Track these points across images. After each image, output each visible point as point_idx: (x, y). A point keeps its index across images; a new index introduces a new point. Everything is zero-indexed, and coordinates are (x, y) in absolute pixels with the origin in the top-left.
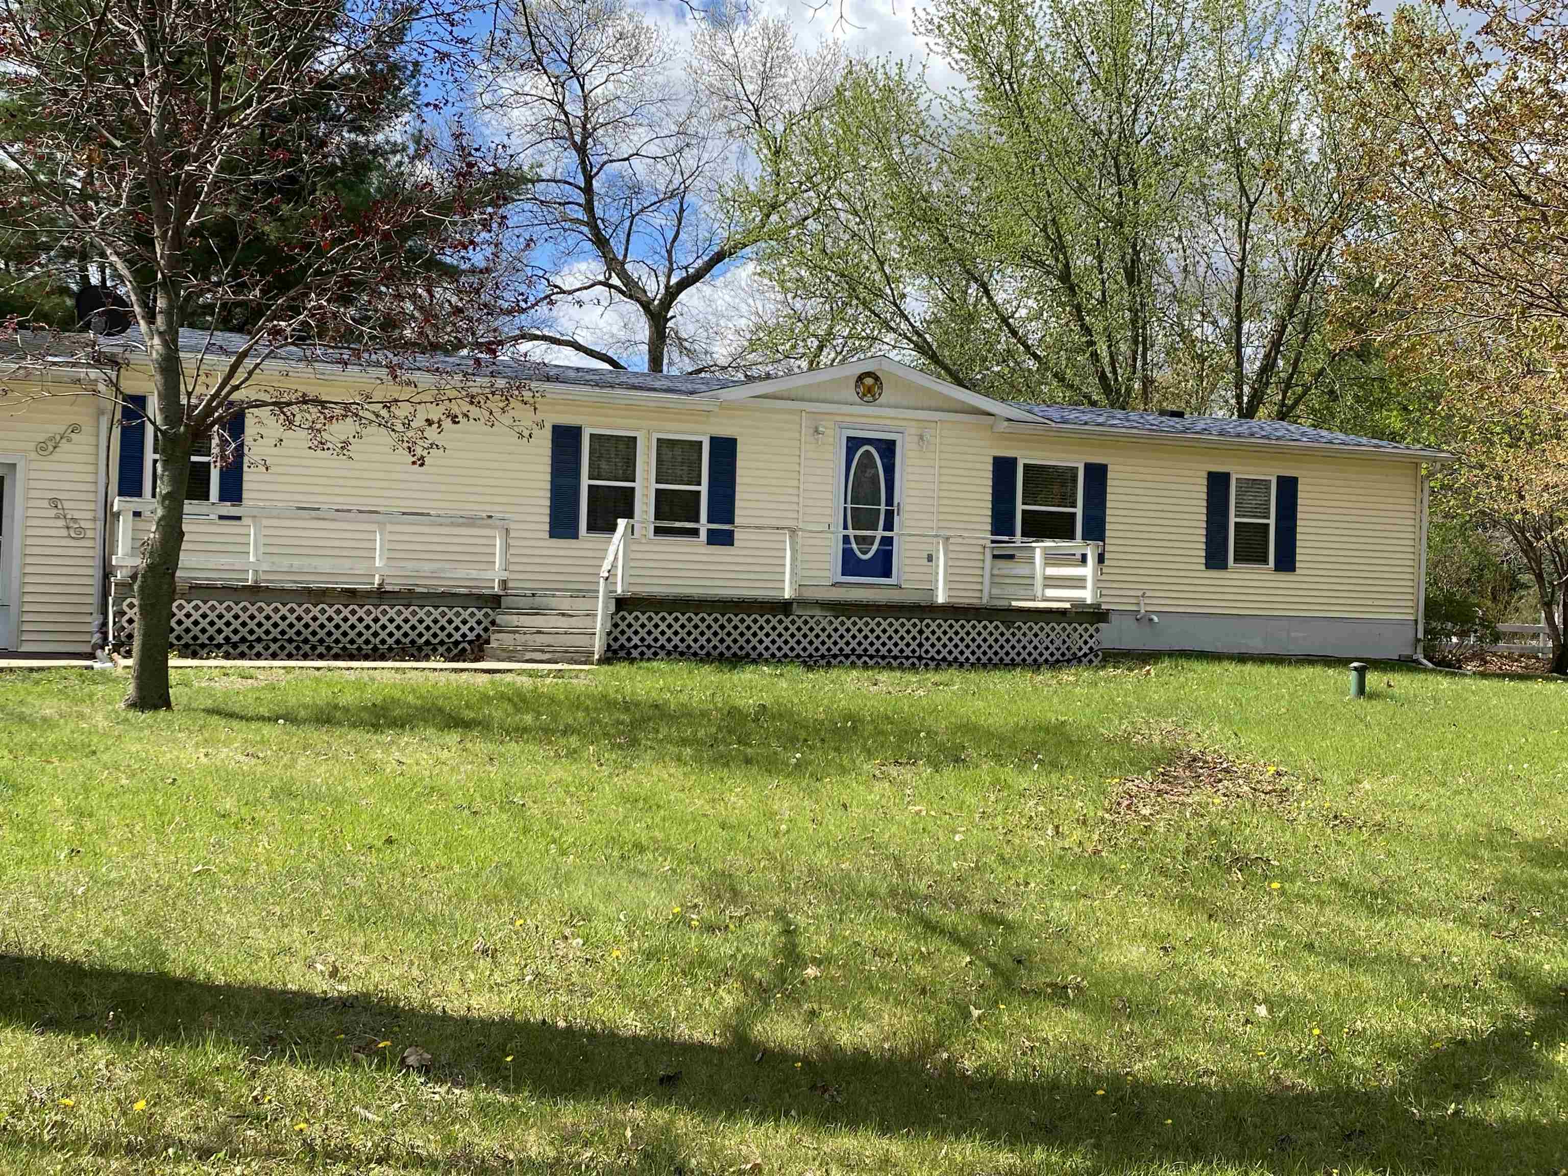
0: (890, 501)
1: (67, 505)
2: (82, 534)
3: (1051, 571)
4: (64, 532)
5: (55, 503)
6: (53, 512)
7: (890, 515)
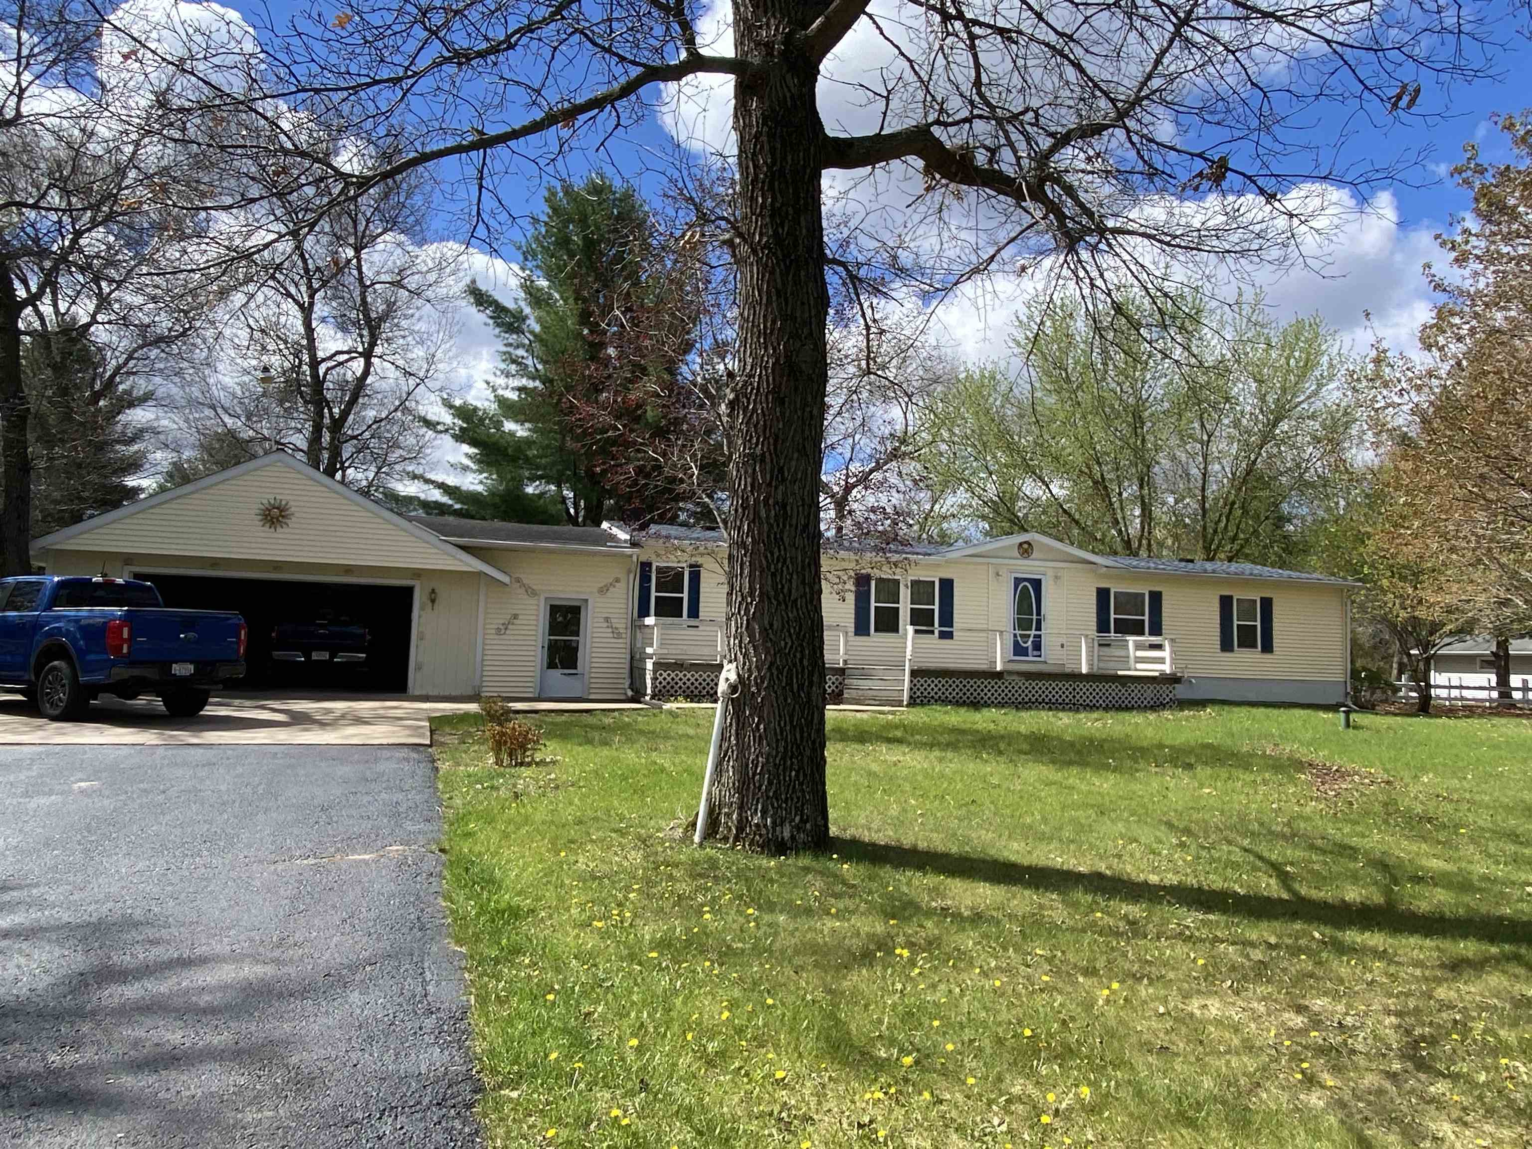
0: (1039, 614)
1: (613, 620)
2: (619, 636)
3: (1140, 654)
4: (611, 635)
5: (607, 619)
6: (606, 625)
7: (1039, 622)
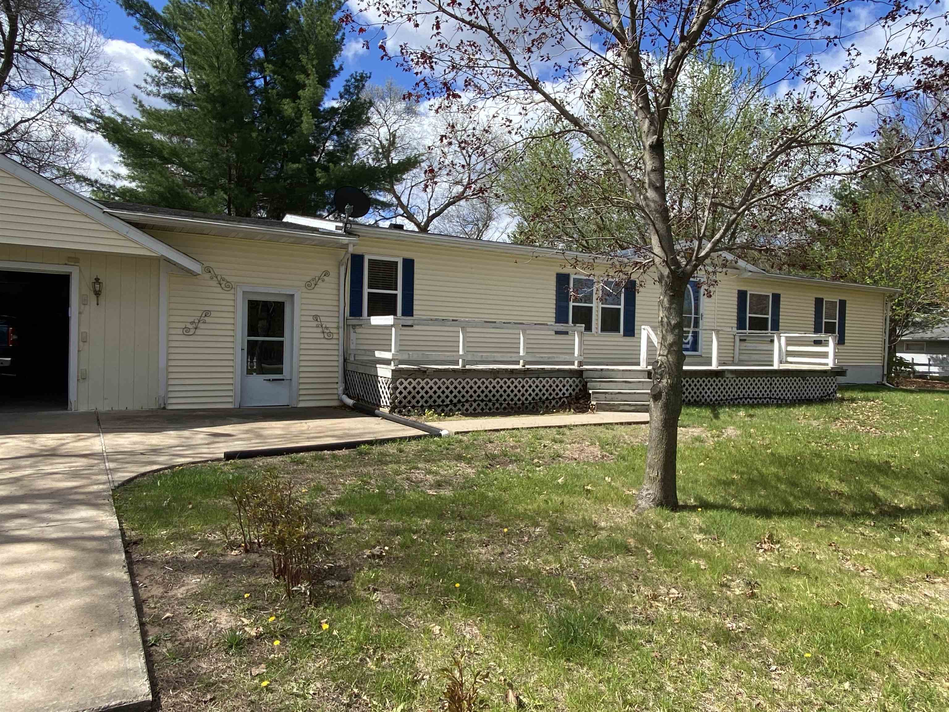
0: (697, 313)
1: (323, 319)
4: (321, 336)
5: (316, 318)
6: (315, 324)
7: (696, 320)
